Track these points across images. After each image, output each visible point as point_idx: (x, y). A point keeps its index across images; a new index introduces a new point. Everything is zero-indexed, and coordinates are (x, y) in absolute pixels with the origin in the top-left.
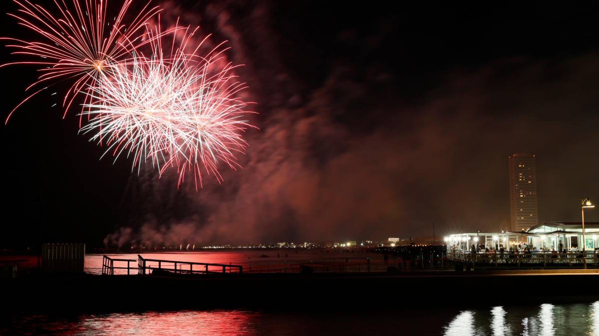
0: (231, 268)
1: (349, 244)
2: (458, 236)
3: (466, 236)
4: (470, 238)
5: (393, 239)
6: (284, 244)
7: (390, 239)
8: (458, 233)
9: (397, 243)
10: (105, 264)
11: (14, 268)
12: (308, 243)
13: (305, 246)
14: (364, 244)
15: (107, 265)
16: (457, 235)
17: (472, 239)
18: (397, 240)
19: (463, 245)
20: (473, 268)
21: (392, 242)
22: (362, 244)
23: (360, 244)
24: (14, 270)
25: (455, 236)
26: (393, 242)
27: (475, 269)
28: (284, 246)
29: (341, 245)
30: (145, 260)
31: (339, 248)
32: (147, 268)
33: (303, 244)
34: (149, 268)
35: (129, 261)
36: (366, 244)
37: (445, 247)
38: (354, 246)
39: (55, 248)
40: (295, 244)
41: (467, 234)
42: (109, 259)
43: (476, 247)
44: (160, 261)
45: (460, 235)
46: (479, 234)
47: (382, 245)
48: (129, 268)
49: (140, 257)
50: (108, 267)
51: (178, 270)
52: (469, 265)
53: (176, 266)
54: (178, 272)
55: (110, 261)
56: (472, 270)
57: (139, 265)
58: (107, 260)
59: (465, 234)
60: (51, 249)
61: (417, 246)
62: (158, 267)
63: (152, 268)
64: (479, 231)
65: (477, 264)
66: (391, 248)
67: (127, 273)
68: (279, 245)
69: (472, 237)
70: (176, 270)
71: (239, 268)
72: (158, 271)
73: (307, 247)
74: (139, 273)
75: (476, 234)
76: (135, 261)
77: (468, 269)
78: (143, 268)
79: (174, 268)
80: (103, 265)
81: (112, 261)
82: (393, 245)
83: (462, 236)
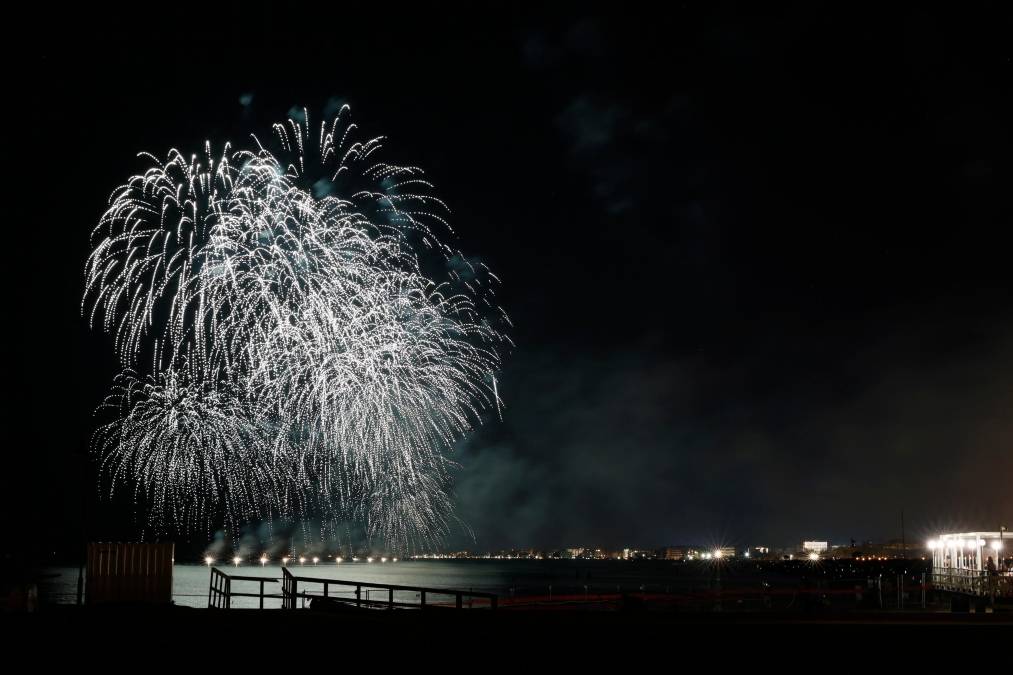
0: (473, 598)
1: (719, 554)
2: (958, 538)
3: (975, 538)
4: (983, 543)
5: (814, 543)
6: (581, 551)
7: (807, 545)
8: (957, 532)
9: (822, 553)
10: (214, 585)
11: (30, 592)
12: (632, 549)
13: (626, 556)
14: (752, 553)
15: (218, 588)
16: (955, 535)
17: (987, 546)
18: (822, 545)
19: (968, 555)
20: (990, 606)
21: (812, 551)
22: (747, 554)
23: (742, 553)
24: (30, 595)
25: (952, 539)
26: (815, 550)
27: (995, 610)
28: (580, 555)
29: (703, 556)
30: (295, 580)
31: (697, 561)
32: (300, 595)
33: (622, 552)
34: (303, 595)
35: (262, 580)
36: (755, 553)
37: (929, 563)
38: (731, 558)
39: (113, 553)
40: (604, 551)
41: (978, 534)
42: (223, 575)
43: (996, 563)
44: (326, 582)
45: (961, 535)
46: (1004, 534)
47: (791, 556)
48: (262, 596)
49: (286, 572)
50: (220, 592)
51: (364, 602)
52: (983, 600)
53: (358, 592)
54: (362, 605)
55: (224, 580)
56: (989, 611)
57: (283, 588)
58: (219, 577)
59: (972, 534)
60: (105, 552)
61: (867, 559)
62: (322, 595)
63: (309, 597)
64: (1003, 528)
65: (998, 600)
66: (810, 562)
67: (257, 606)
68: (571, 554)
69: (988, 540)
70: (358, 601)
71: (488, 599)
72: (322, 603)
73: (629, 558)
74: (283, 606)
75: (996, 535)
76: (274, 580)
77: (981, 608)
78: (290, 594)
79: (355, 597)
80: (211, 588)
81: (229, 579)
82: (814, 557)
83: (967, 539)
